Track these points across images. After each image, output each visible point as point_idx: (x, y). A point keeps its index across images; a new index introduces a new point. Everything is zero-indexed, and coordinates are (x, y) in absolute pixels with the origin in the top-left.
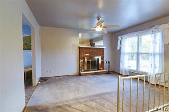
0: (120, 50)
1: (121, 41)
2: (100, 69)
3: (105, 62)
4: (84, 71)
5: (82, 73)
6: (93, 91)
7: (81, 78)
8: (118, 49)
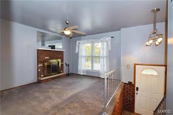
0: (78, 53)
1: (78, 46)
2: (61, 73)
3: (65, 65)
4: (44, 76)
5: (42, 79)
6: (67, 94)
7: (42, 85)
8: (77, 52)
